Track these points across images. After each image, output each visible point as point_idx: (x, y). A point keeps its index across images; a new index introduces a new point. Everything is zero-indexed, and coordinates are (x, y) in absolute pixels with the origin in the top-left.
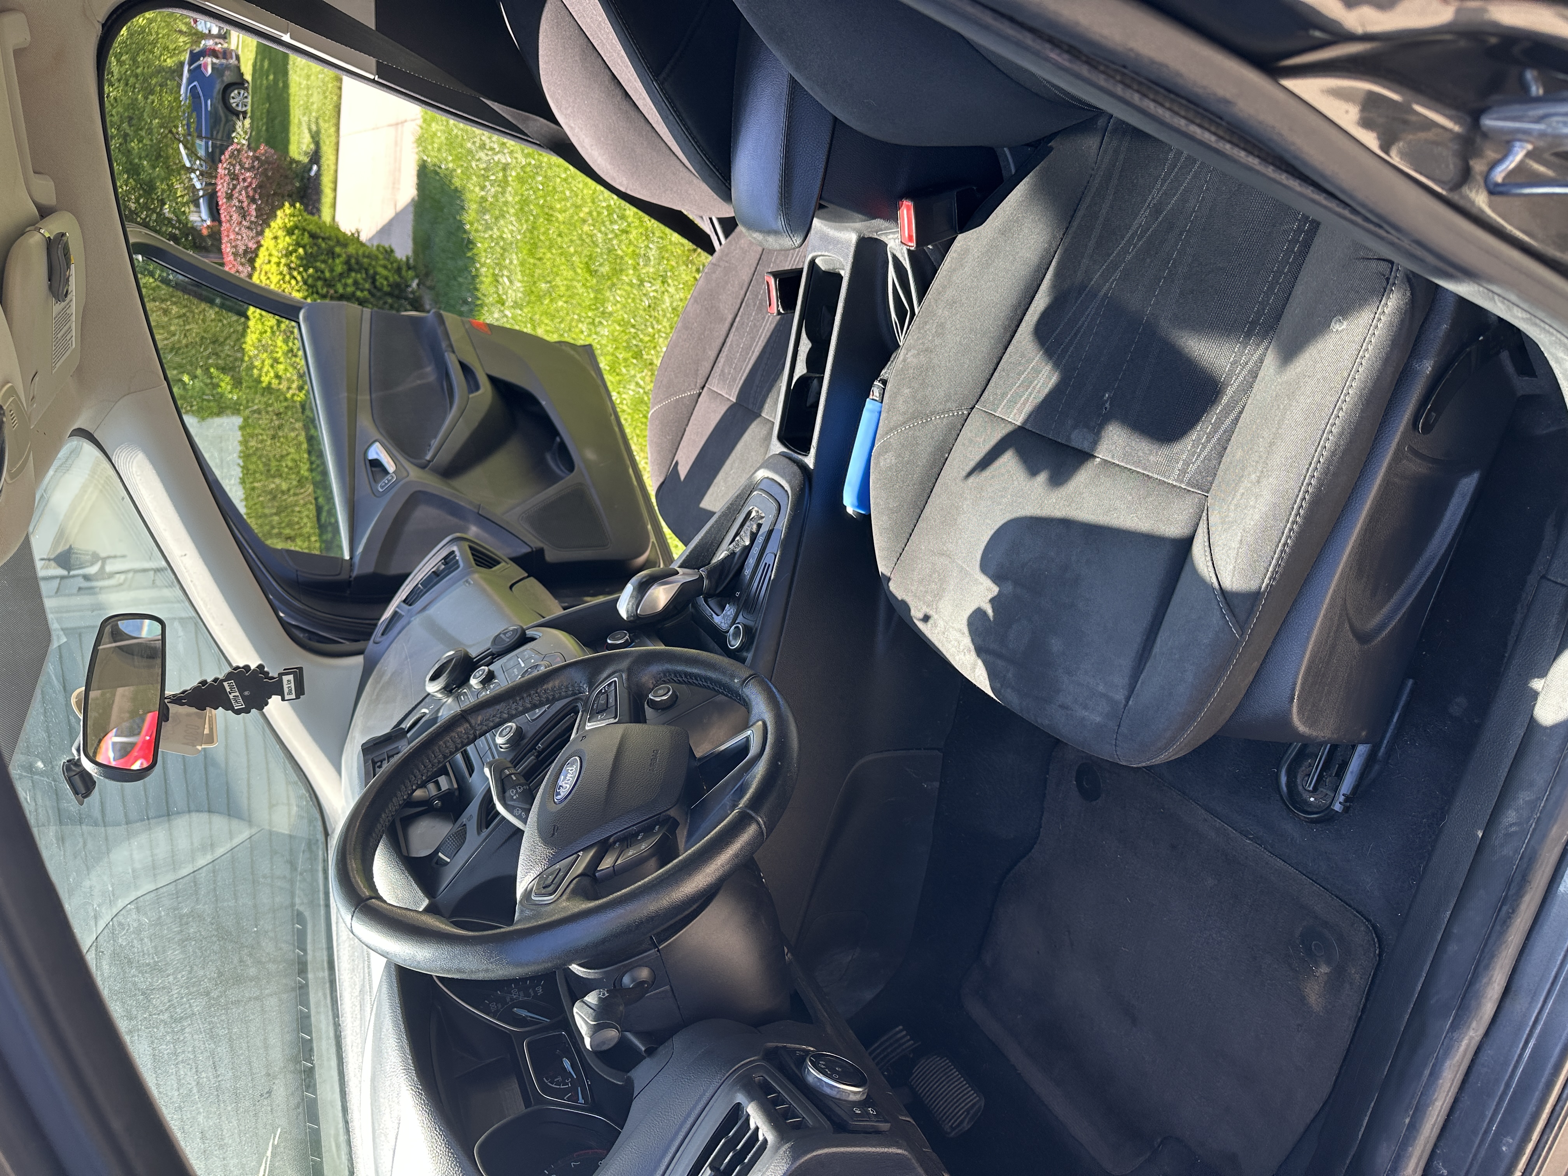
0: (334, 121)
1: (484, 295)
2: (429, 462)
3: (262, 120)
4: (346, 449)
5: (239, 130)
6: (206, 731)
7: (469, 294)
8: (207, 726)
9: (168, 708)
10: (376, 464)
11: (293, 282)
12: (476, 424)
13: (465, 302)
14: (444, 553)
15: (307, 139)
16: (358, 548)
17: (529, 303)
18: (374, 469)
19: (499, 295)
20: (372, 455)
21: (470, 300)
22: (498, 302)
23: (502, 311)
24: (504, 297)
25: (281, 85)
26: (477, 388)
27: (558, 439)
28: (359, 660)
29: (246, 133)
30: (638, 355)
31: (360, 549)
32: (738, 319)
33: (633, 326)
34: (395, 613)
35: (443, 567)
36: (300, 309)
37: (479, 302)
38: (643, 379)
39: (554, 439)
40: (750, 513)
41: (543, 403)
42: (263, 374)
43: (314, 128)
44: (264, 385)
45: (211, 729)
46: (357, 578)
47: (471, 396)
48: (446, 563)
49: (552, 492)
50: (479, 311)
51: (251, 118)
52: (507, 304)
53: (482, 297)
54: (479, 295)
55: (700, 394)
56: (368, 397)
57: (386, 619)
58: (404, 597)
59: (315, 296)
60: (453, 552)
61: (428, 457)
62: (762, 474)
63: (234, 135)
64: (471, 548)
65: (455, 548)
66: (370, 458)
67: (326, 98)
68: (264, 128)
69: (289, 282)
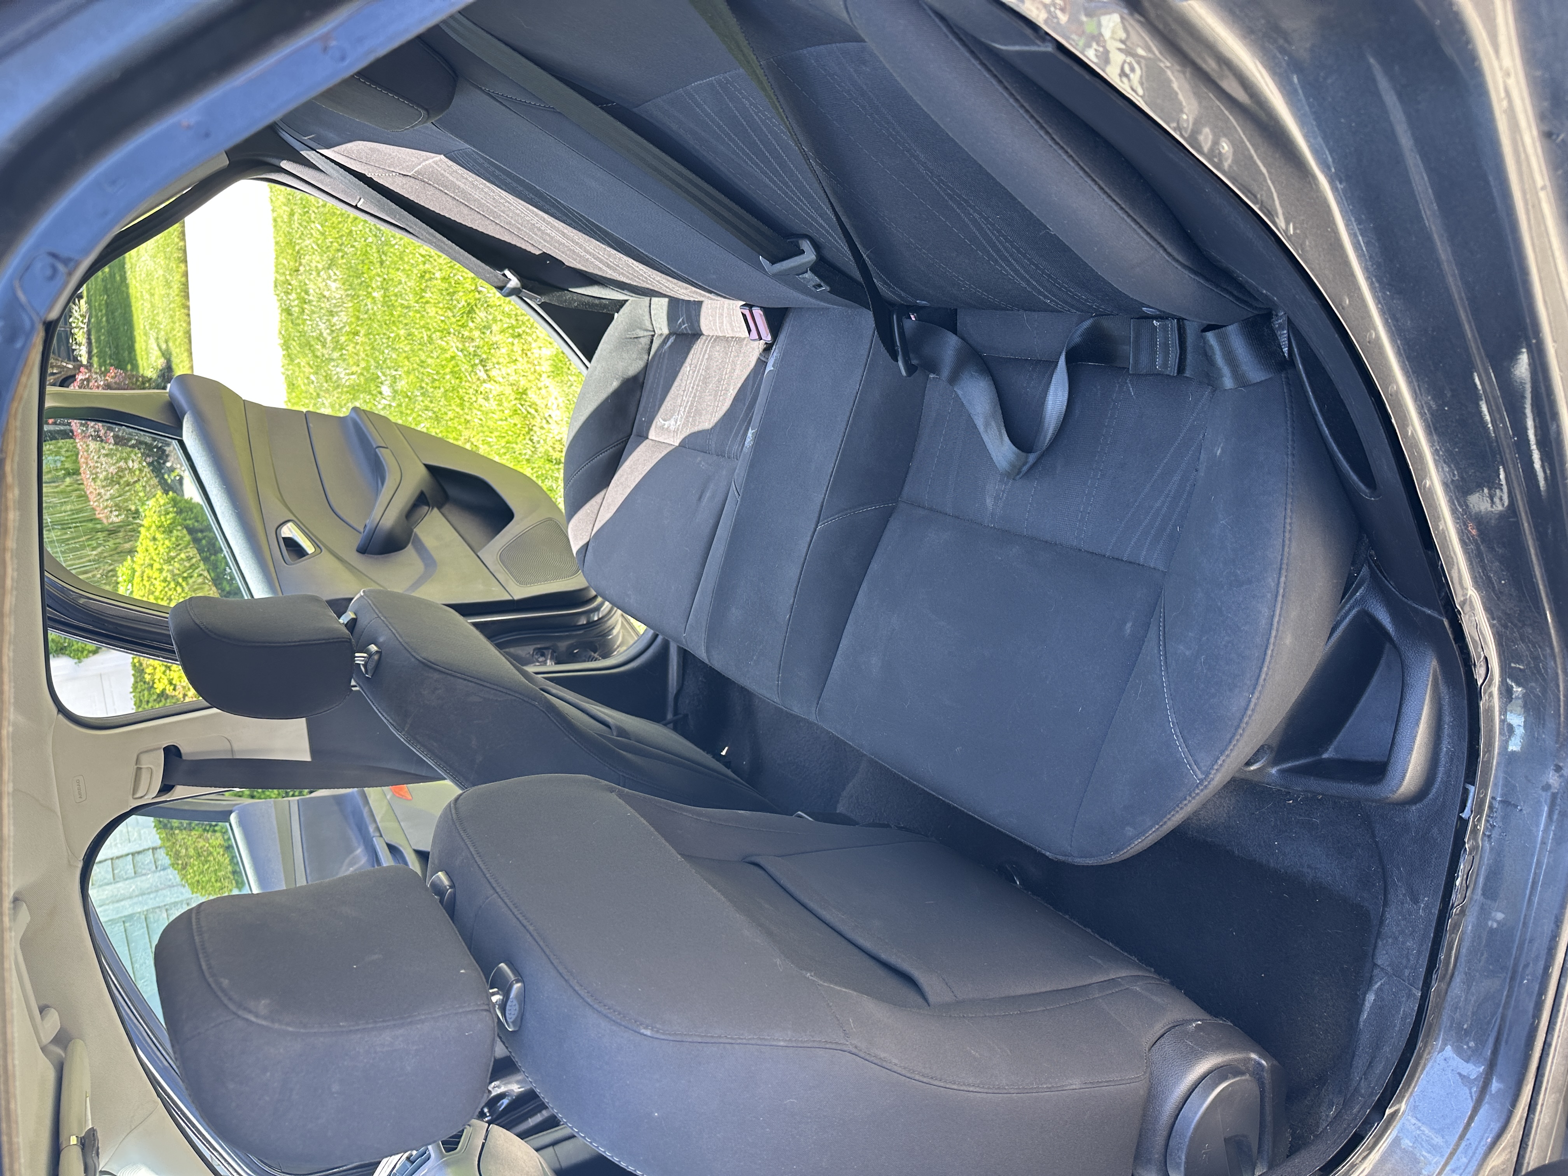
0: (187, 347)
3: (101, 311)
5: (76, 314)
11: (179, 589)
15: (155, 353)
25: (118, 278)
29: (83, 316)
43: (164, 346)
44: (158, 691)
51: (88, 302)
63: (71, 320)
67: (174, 322)
68: (104, 319)
69: (175, 589)
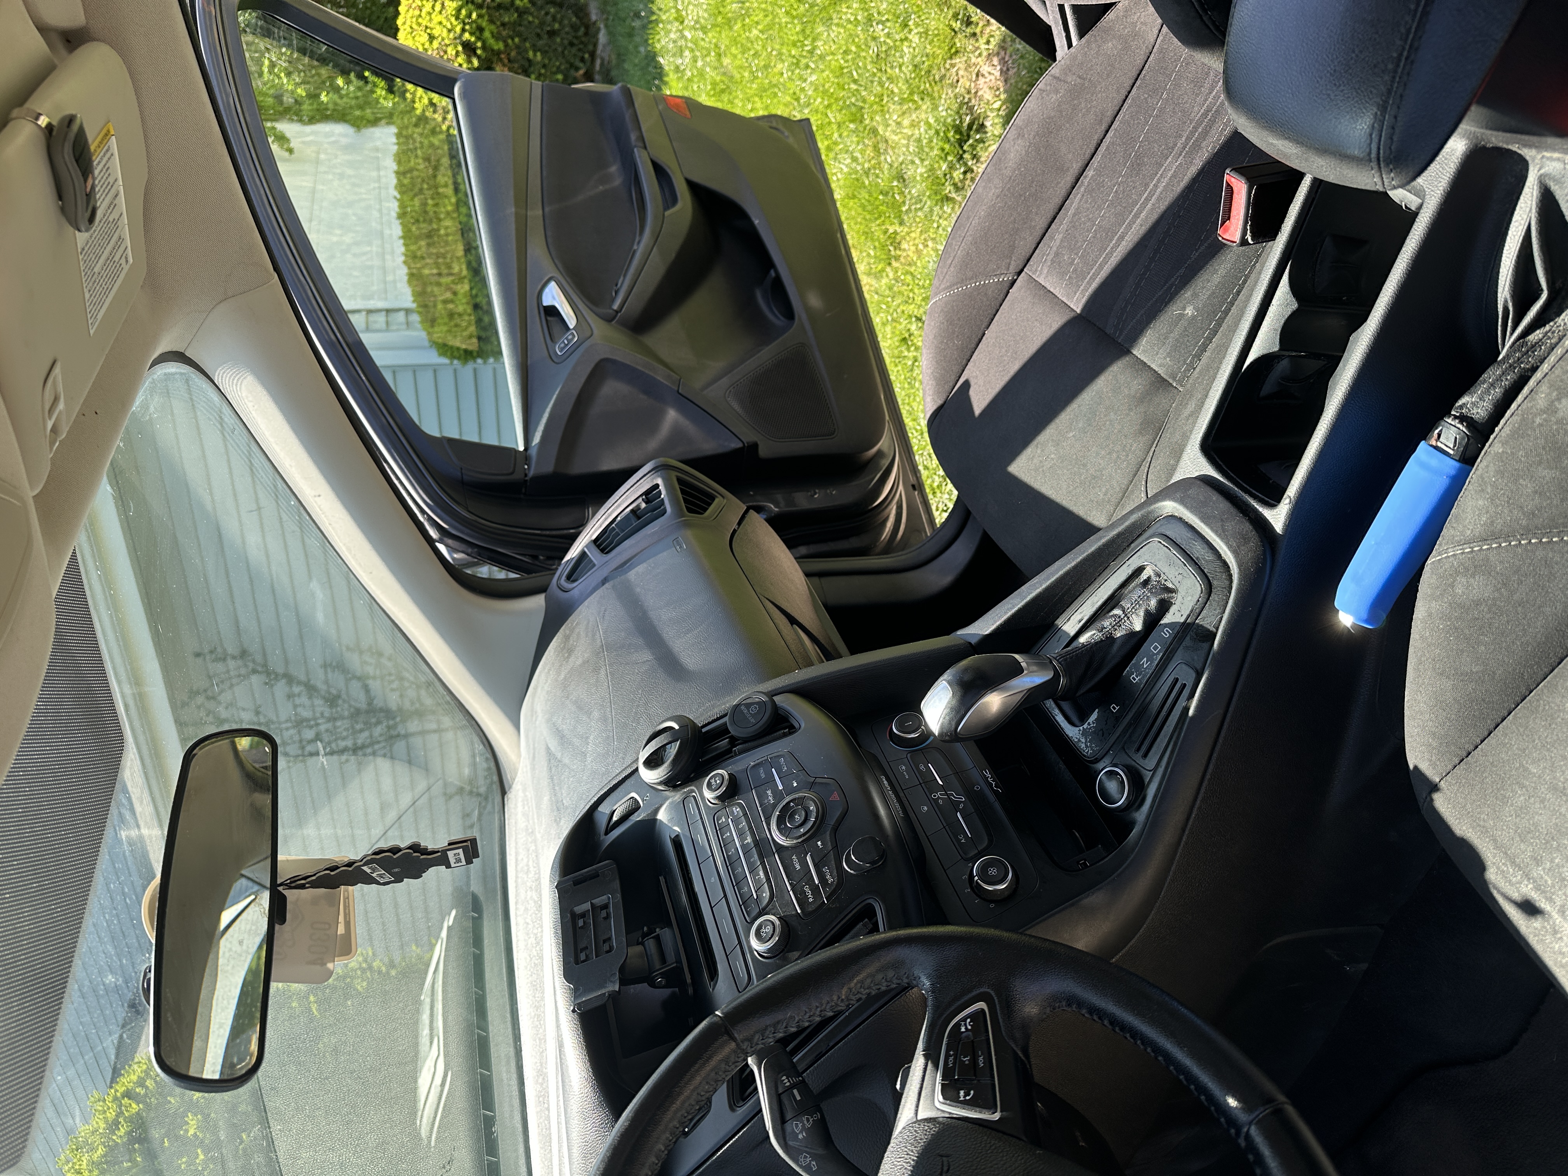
1: (660, 10)
2: (617, 312)
4: (516, 291)
6: (341, 930)
7: (641, 6)
8: (341, 919)
9: (284, 898)
10: (552, 312)
12: (674, 255)
13: (637, 15)
14: (645, 486)
16: (533, 436)
17: (714, 26)
18: (549, 318)
19: (678, 11)
20: (547, 301)
21: (643, 14)
22: (676, 19)
23: (681, 31)
24: (684, 13)
26: (674, 201)
27: (773, 273)
28: (538, 602)
30: (857, 117)
31: (537, 439)
32: (1090, 173)
33: (855, 81)
34: (583, 555)
35: (643, 505)
36: (454, 81)
37: (654, 18)
38: (862, 152)
39: (768, 272)
40: (1140, 570)
41: (756, 222)
42: (417, 100)
45: (348, 924)
46: (533, 479)
47: (667, 213)
48: (647, 502)
49: (767, 354)
50: (652, 28)
52: (686, 22)
53: (658, 12)
54: (655, 8)
55: (1013, 282)
56: (541, 212)
57: (572, 559)
58: (594, 537)
59: (470, 5)
60: (657, 486)
61: (616, 306)
62: (1169, 507)
64: (680, 481)
65: (659, 481)
66: (545, 304)
